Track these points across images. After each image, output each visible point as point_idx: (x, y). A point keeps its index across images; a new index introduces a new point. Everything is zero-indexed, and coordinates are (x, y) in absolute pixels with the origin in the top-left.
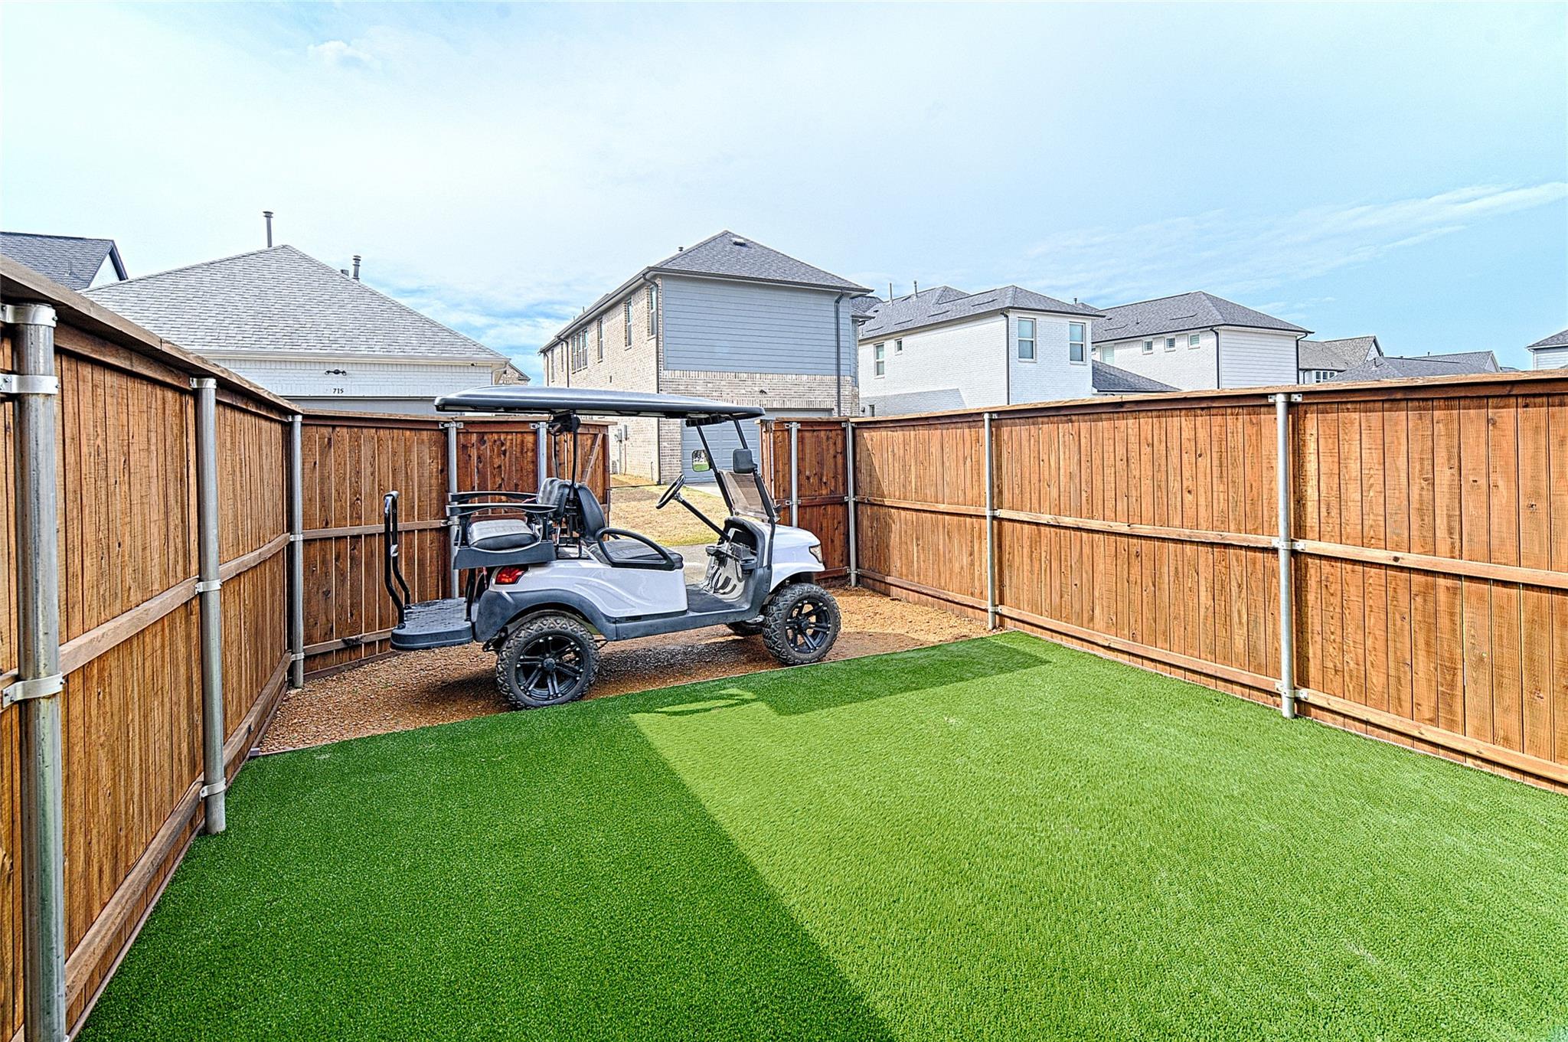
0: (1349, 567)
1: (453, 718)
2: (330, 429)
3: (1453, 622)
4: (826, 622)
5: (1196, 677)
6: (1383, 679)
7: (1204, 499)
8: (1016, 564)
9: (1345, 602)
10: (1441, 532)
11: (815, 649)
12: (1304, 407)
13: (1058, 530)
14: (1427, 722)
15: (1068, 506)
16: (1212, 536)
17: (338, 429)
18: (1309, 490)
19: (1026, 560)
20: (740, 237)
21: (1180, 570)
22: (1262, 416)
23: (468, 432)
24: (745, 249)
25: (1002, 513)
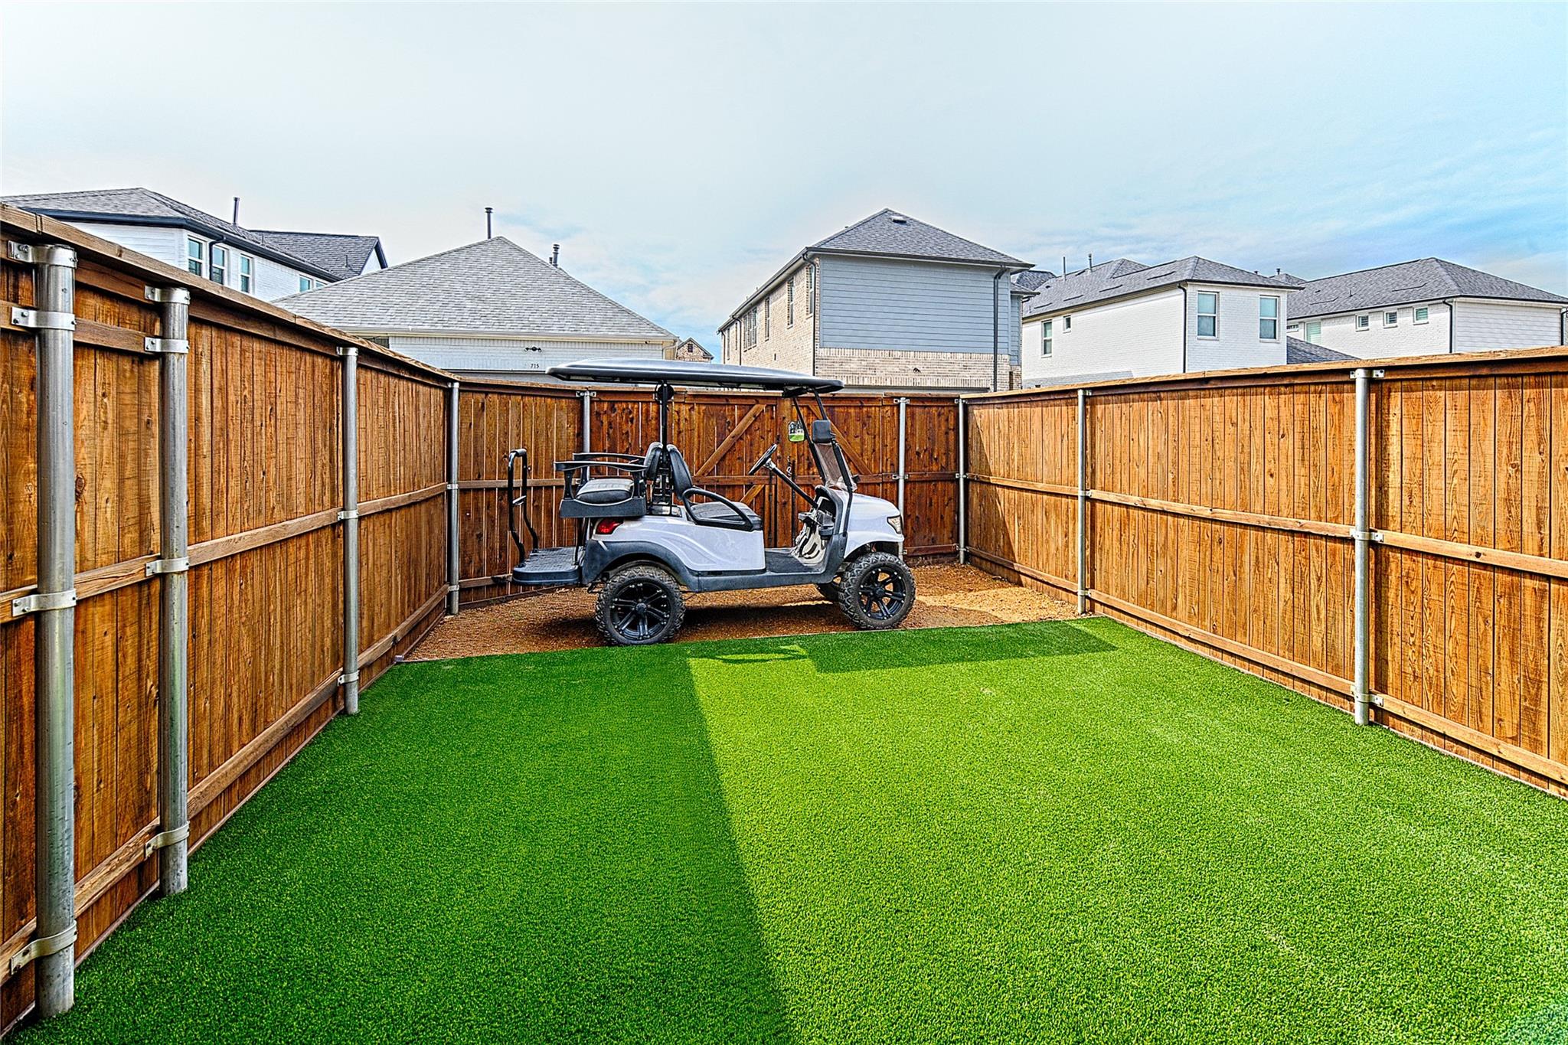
0: (1431, 562)
1: (560, 648)
2: (483, 396)
3: (1539, 628)
4: (902, 591)
5: (1274, 675)
6: (1463, 688)
7: (1285, 484)
8: (1107, 547)
9: (1425, 601)
10: (1529, 525)
11: (889, 617)
12: (1388, 385)
13: (1146, 514)
14: (1509, 740)
15: (1155, 488)
16: (1291, 524)
17: (490, 395)
18: (1391, 476)
19: (1116, 544)
20: (900, 215)
21: (1261, 559)
22: (1345, 395)
23: (600, 401)
24: (904, 226)
25: (1094, 494)
